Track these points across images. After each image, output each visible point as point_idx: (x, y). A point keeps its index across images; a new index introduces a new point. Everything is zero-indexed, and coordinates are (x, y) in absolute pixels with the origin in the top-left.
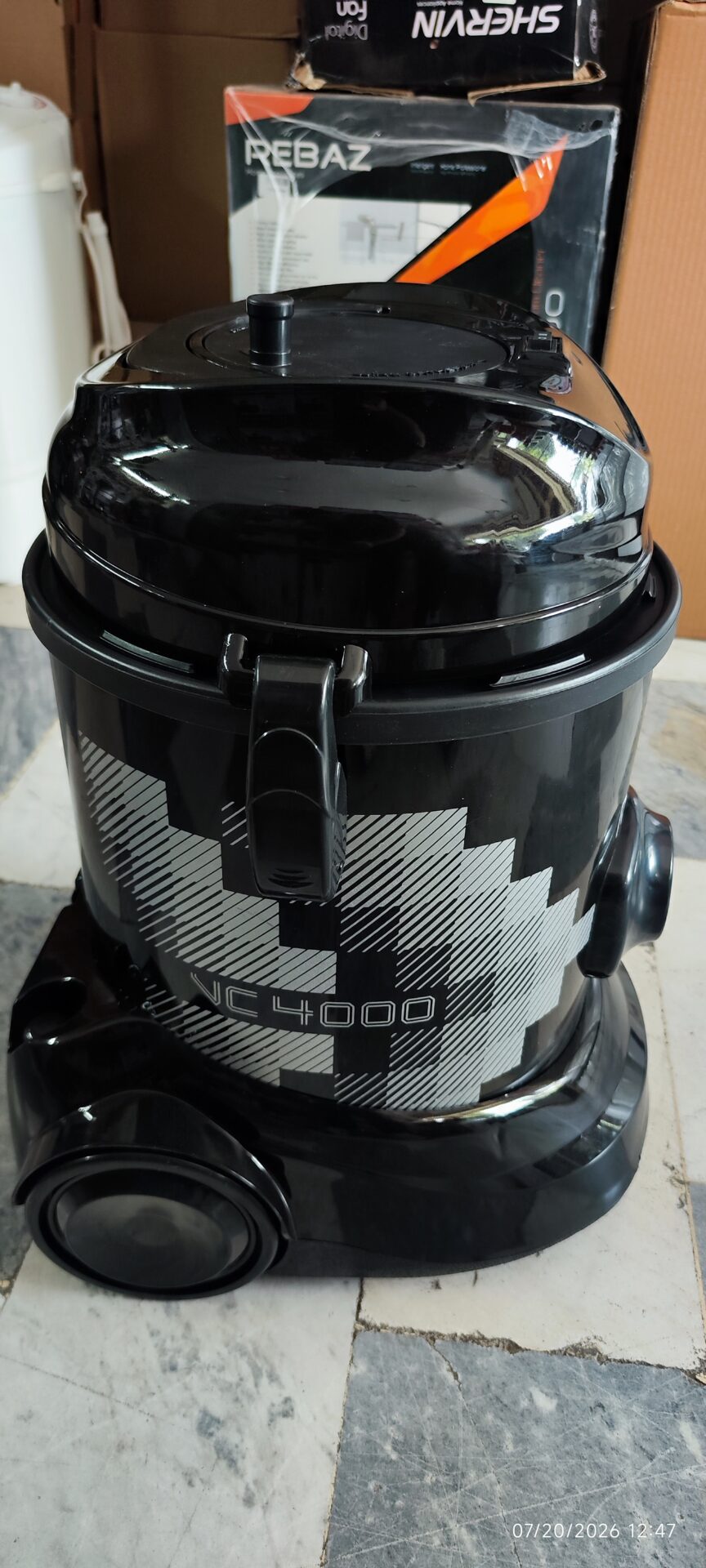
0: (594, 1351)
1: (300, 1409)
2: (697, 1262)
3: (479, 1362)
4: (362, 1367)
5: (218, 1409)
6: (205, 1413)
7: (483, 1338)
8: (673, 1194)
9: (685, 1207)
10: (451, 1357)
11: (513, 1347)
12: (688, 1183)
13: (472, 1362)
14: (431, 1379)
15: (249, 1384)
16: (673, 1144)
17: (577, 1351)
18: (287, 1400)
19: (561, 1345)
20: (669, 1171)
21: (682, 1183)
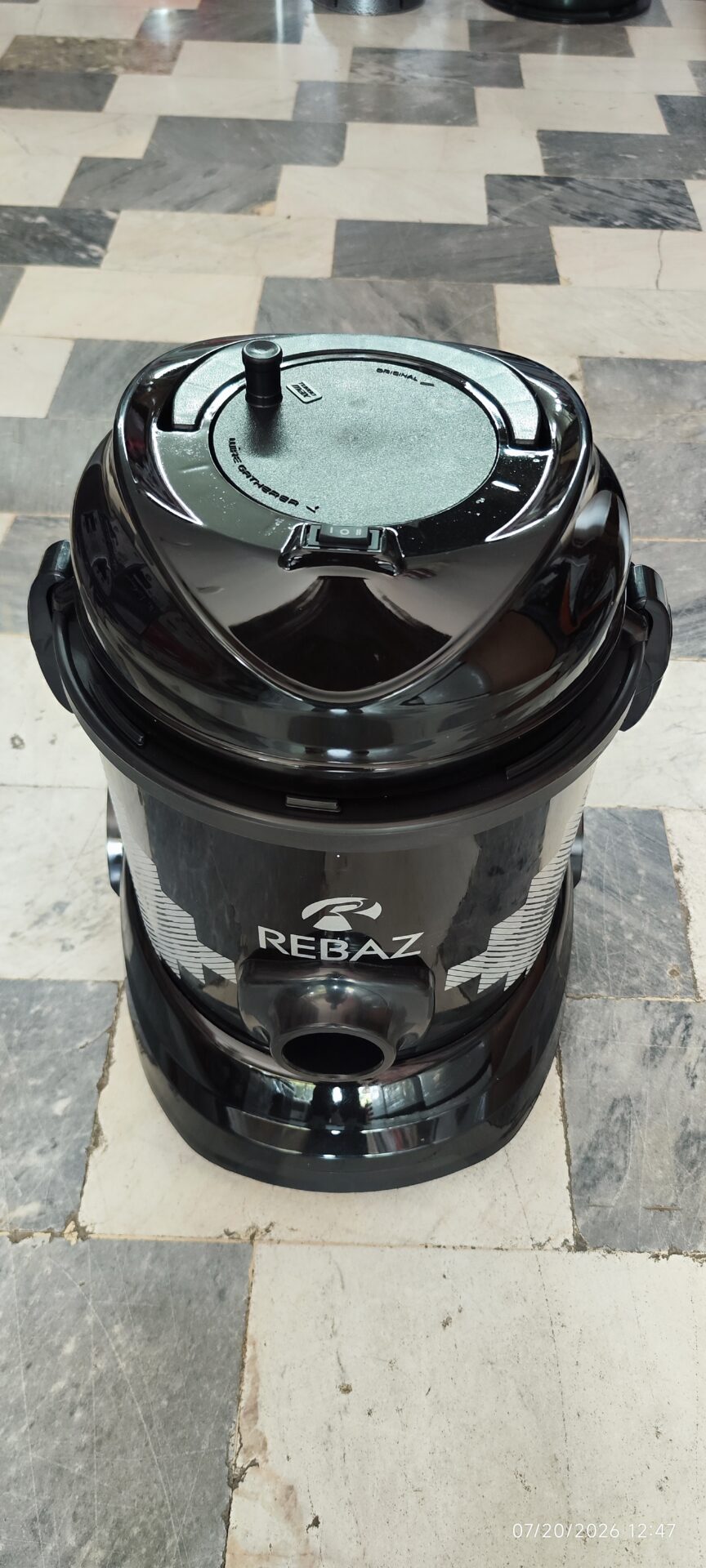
0: (96, 1144)
1: (66, 954)
2: (171, 1239)
3: (91, 1063)
4: (91, 988)
5: (69, 911)
6: (67, 904)
7: (109, 1065)
8: (240, 1227)
9: (226, 1237)
10: (96, 1044)
11: (100, 1087)
12: (252, 1243)
13: (92, 1058)
14: (81, 1032)
15: (84, 925)
16: (294, 1235)
17: (97, 1133)
18: (72, 947)
19: (102, 1120)
20: (265, 1227)
21: (252, 1237)
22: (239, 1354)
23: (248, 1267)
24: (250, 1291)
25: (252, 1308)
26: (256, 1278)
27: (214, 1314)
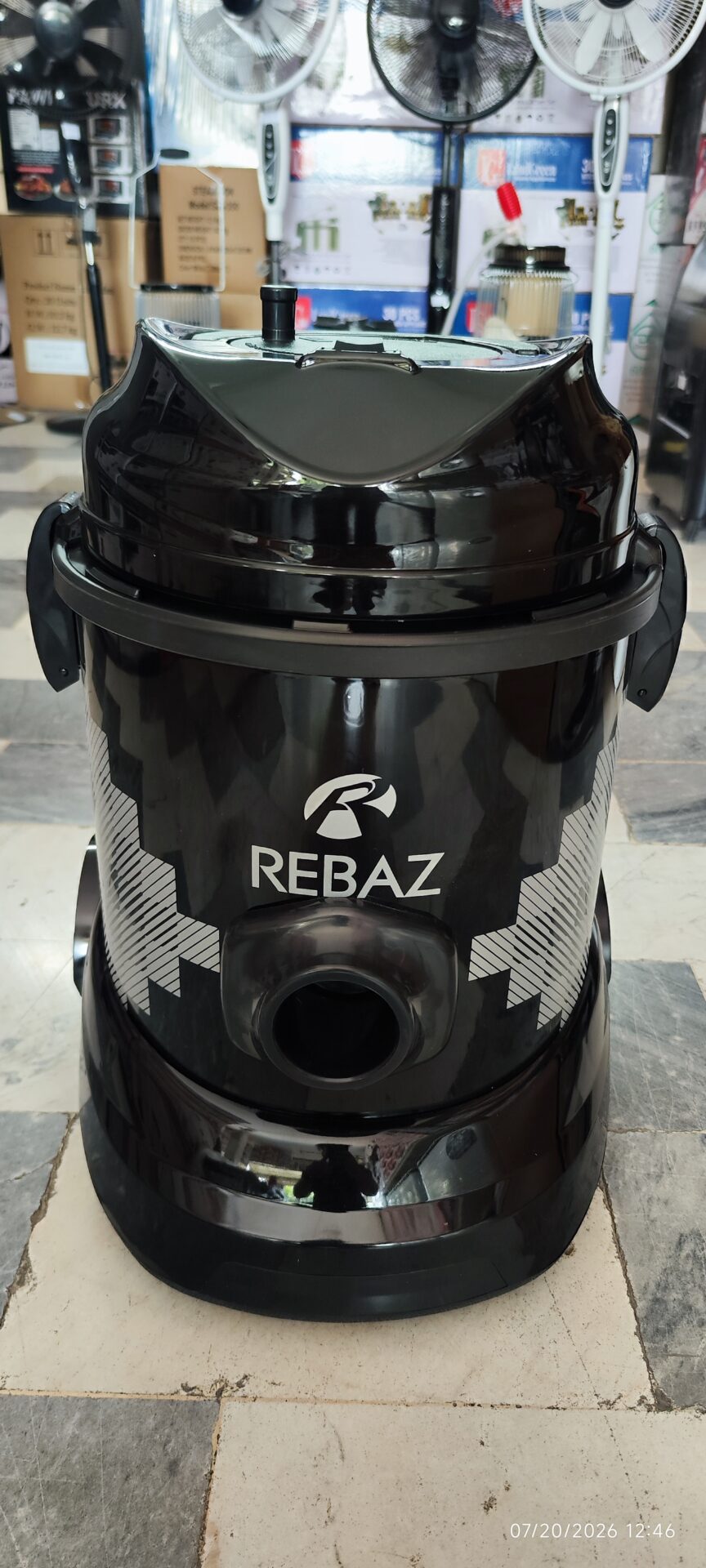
0: (21, 1283)
1: (12, 1088)
2: (109, 1396)
3: (27, 1194)
4: (36, 1120)
5: (20, 1048)
6: (18, 1041)
7: (49, 1196)
8: (203, 1380)
9: (183, 1393)
10: (35, 1175)
11: (38, 1215)
12: (219, 1402)
13: (28, 1189)
14: (19, 1163)
15: (35, 1060)
17: (24, 1271)
18: (19, 1080)
19: (31, 1255)
20: (236, 1381)
21: (219, 1393)
22: (193, 1550)
23: (210, 1432)
24: (213, 1463)
25: (214, 1485)
26: (222, 1445)
27: (161, 1494)
